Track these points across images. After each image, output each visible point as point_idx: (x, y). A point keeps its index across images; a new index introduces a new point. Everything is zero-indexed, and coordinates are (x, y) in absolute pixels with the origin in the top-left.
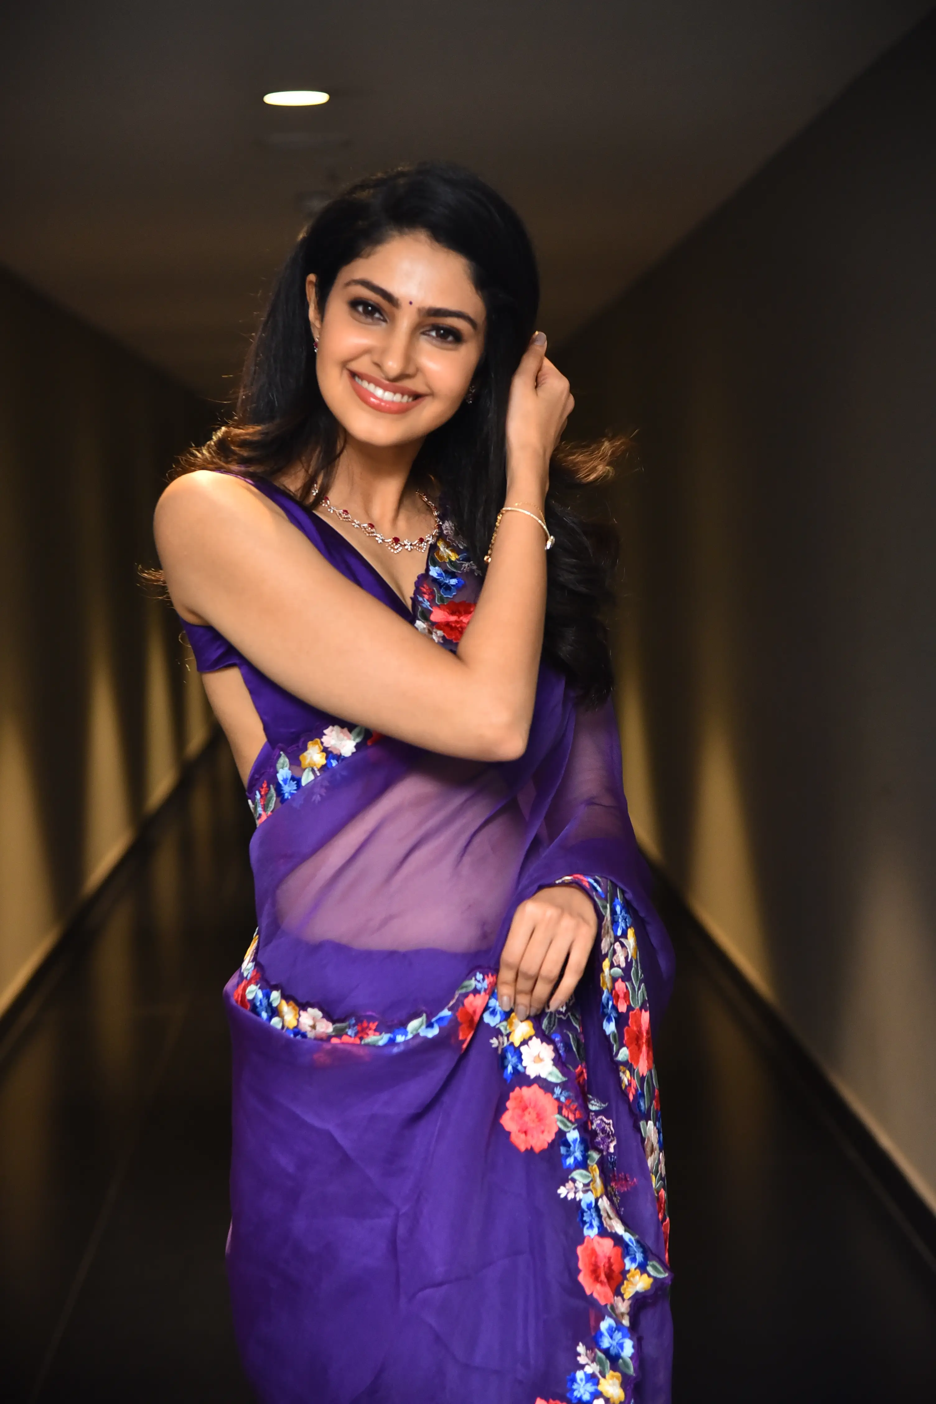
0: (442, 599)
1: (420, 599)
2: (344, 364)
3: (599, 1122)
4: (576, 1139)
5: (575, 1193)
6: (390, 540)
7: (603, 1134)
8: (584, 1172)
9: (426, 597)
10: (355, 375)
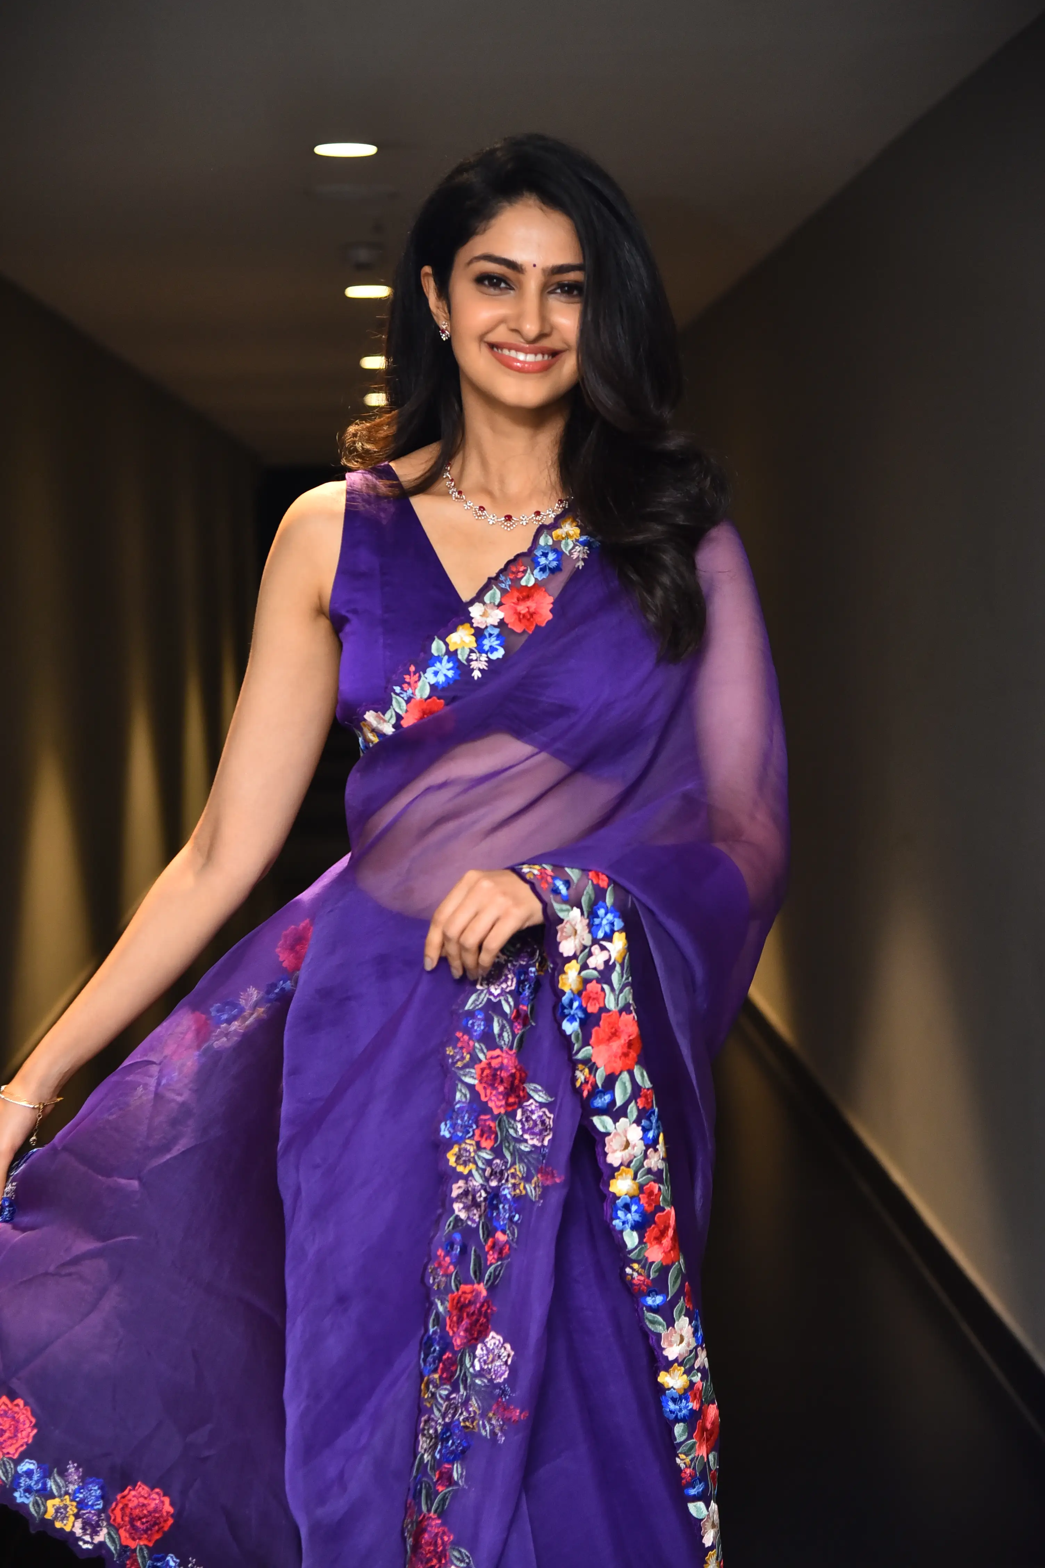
1: (503, 579)
2: (481, 338)
6: (502, 520)
7: (542, 1125)
9: (512, 576)
10: (492, 346)
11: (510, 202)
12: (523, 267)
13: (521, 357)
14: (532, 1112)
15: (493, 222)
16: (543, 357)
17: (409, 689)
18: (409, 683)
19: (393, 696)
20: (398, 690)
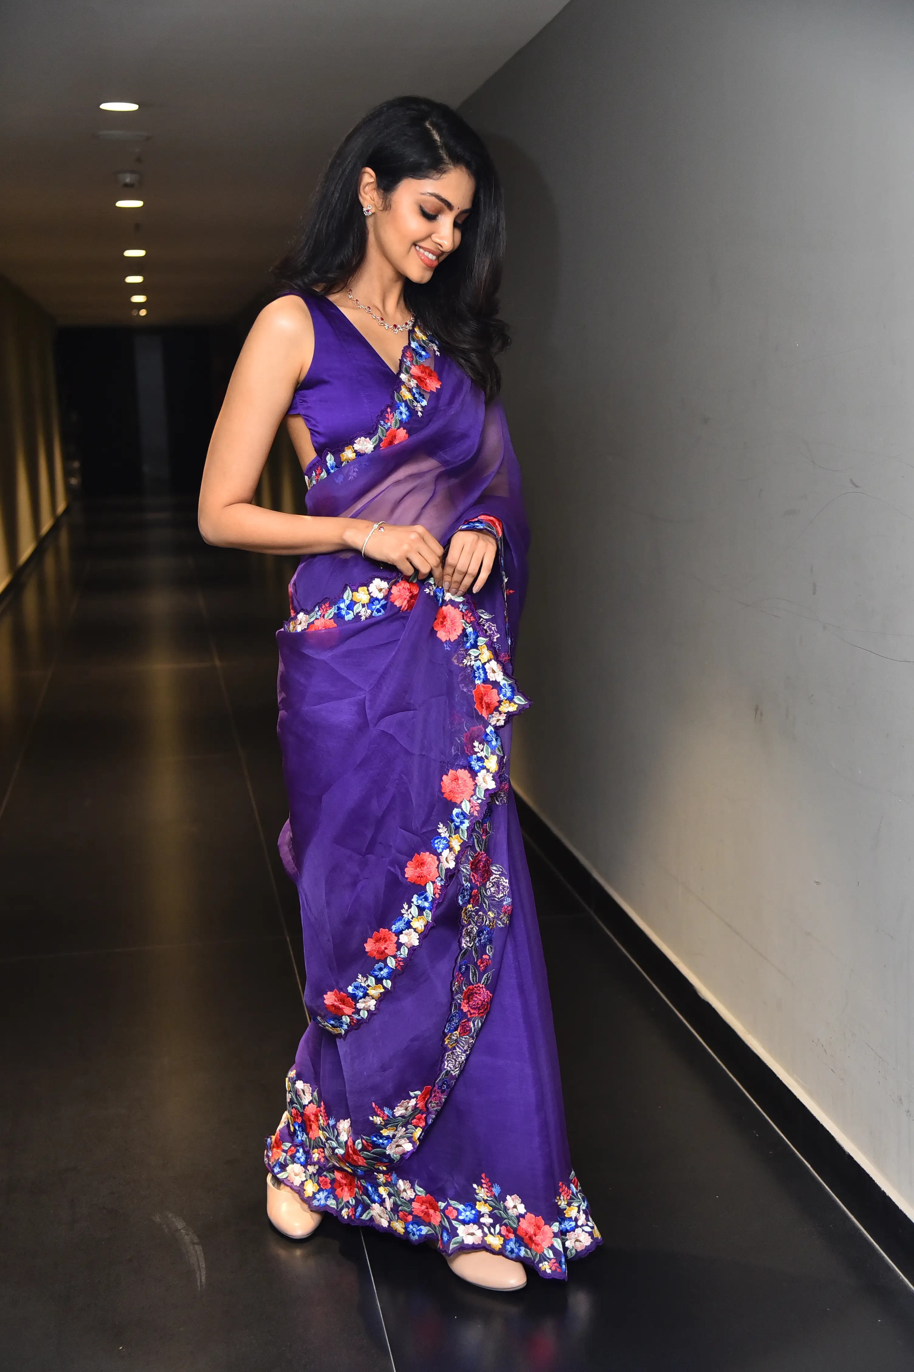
0: (417, 362)
1: (405, 360)
3: (488, 625)
4: (471, 632)
5: (471, 662)
6: (392, 327)
7: (490, 631)
8: (475, 650)
9: (408, 359)
14: (484, 625)
17: (388, 422)
18: (388, 419)
19: (380, 426)
20: (382, 422)
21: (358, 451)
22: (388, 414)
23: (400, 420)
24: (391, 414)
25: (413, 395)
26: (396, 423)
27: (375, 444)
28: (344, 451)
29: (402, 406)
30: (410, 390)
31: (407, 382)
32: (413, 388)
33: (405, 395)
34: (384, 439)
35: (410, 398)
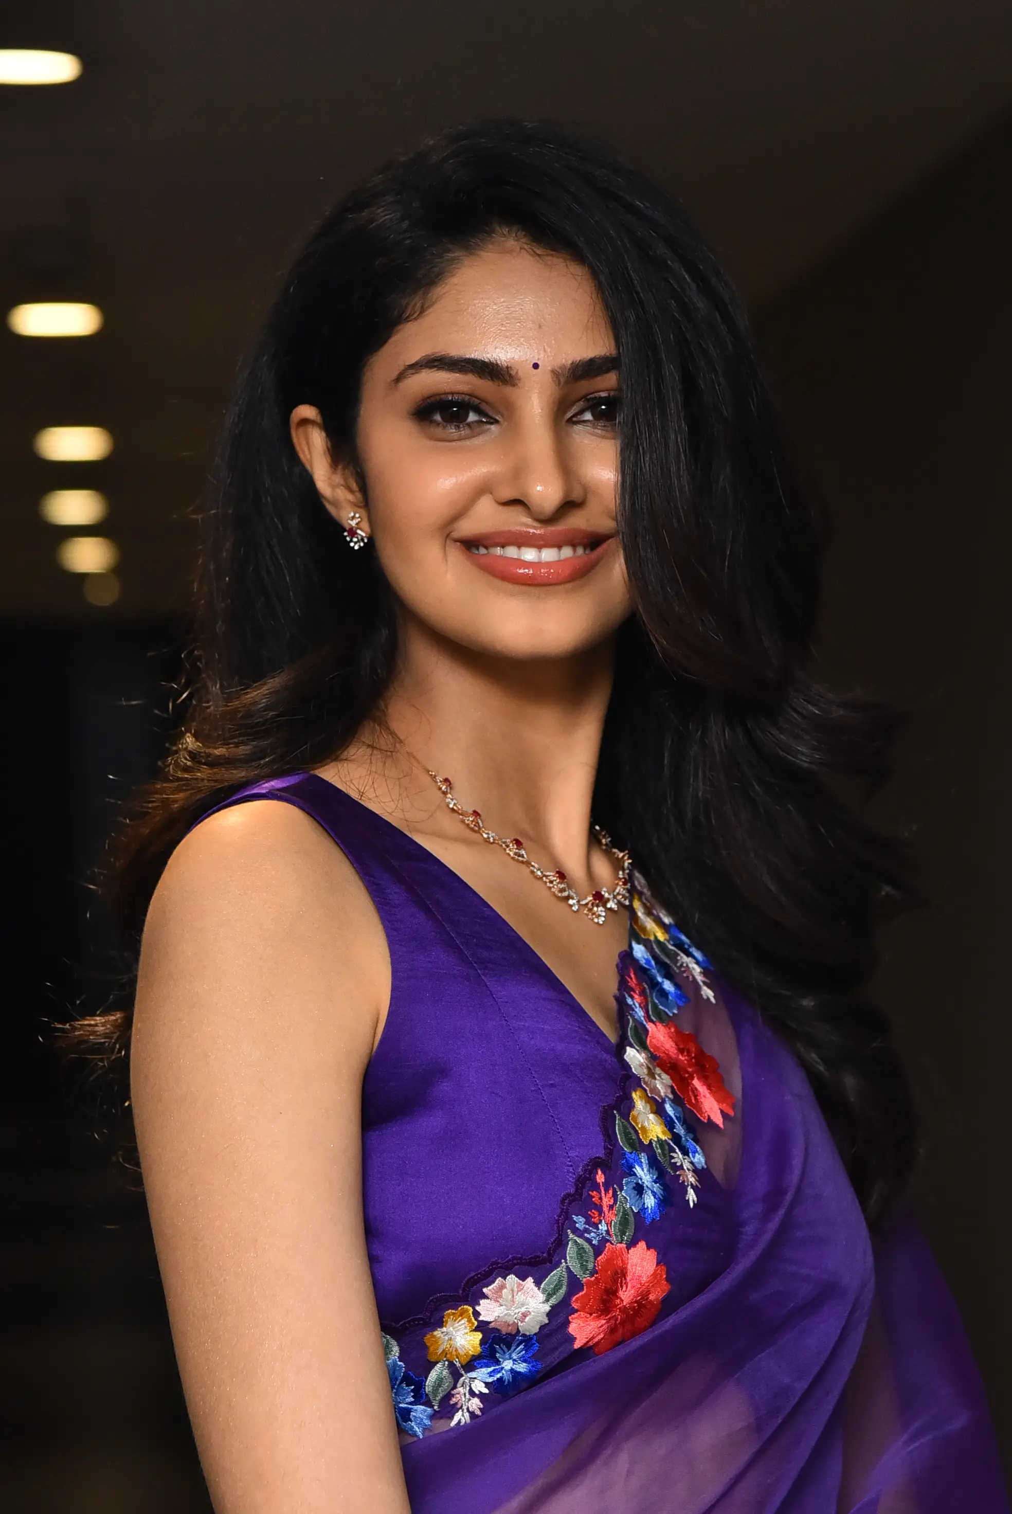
0: (658, 1011)
1: (628, 1001)
9: (636, 998)
10: (470, 545)
11: (469, 249)
12: (513, 373)
13: (529, 555)
15: (438, 290)
16: (575, 551)
17: (600, 1222)
18: (600, 1209)
19: (571, 1236)
20: (580, 1223)
21: (492, 1325)
22: (600, 1193)
23: (636, 1215)
24: (606, 1191)
25: (669, 1124)
26: (624, 1223)
27: (553, 1301)
28: (440, 1324)
29: (641, 1166)
30: (658, 1109)
31: (647, 1078)
32: (664, 1101)
33: (646, 1124)
34: (588, 1282)
35: (663, 1138)
